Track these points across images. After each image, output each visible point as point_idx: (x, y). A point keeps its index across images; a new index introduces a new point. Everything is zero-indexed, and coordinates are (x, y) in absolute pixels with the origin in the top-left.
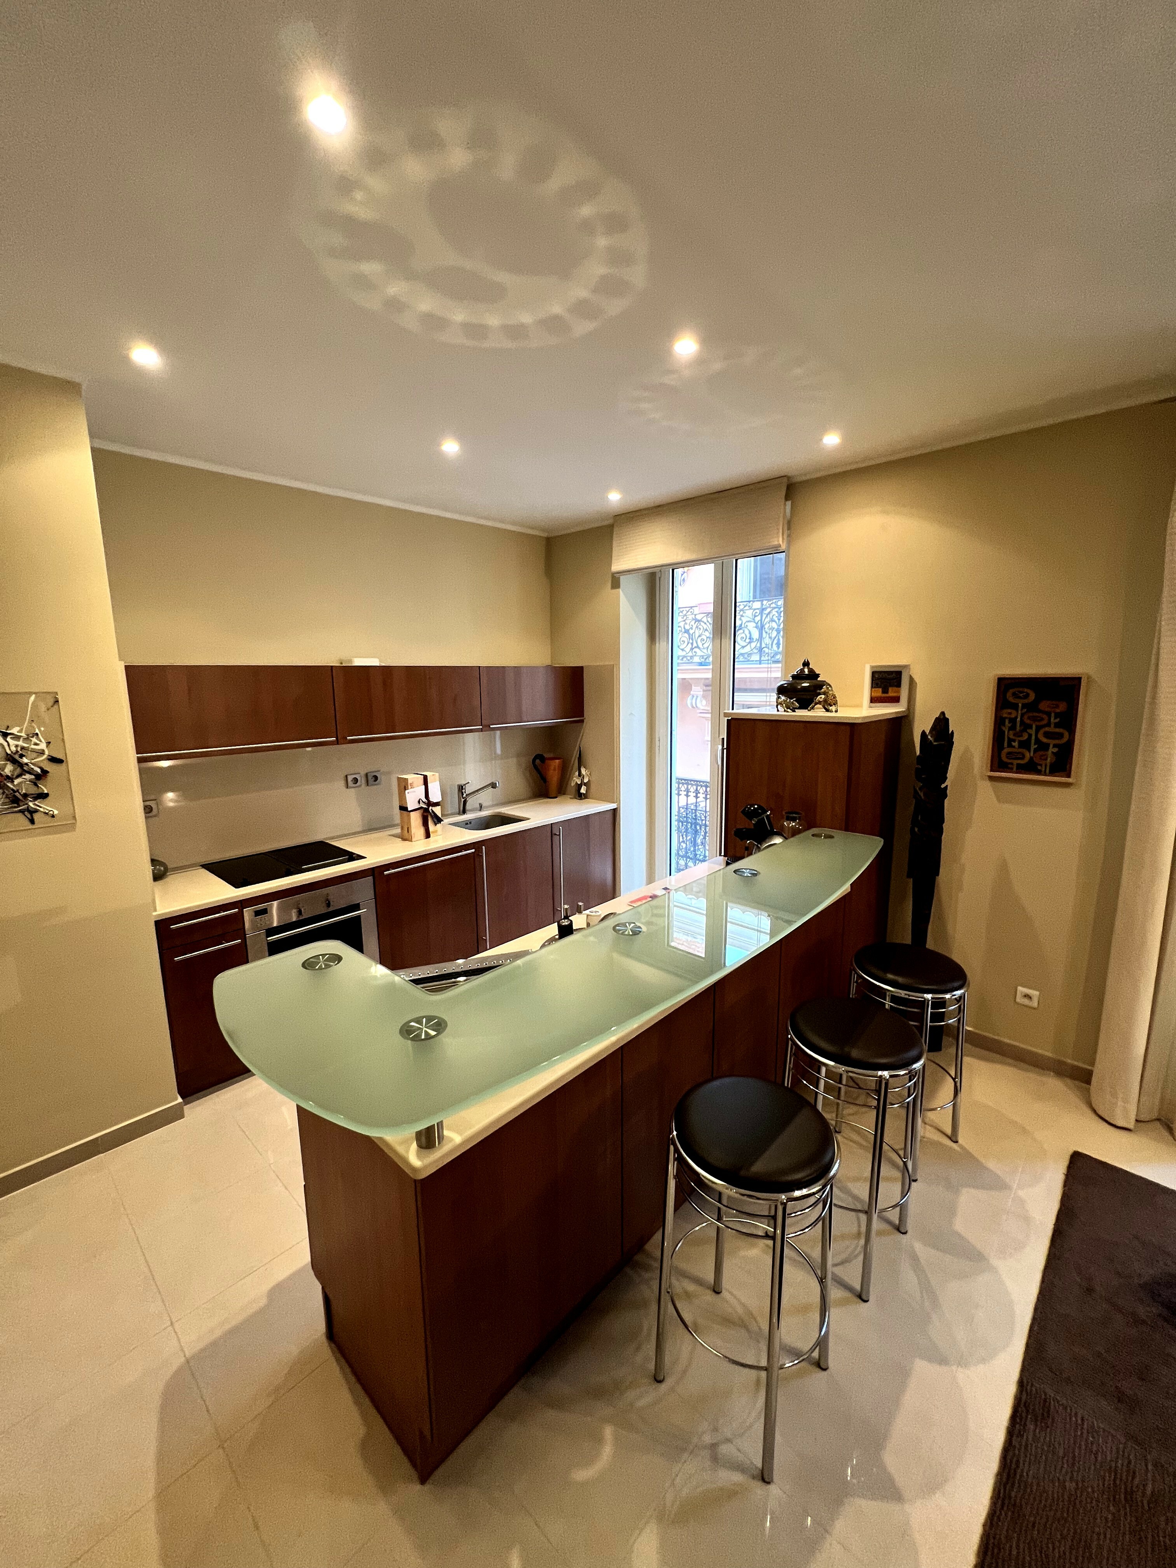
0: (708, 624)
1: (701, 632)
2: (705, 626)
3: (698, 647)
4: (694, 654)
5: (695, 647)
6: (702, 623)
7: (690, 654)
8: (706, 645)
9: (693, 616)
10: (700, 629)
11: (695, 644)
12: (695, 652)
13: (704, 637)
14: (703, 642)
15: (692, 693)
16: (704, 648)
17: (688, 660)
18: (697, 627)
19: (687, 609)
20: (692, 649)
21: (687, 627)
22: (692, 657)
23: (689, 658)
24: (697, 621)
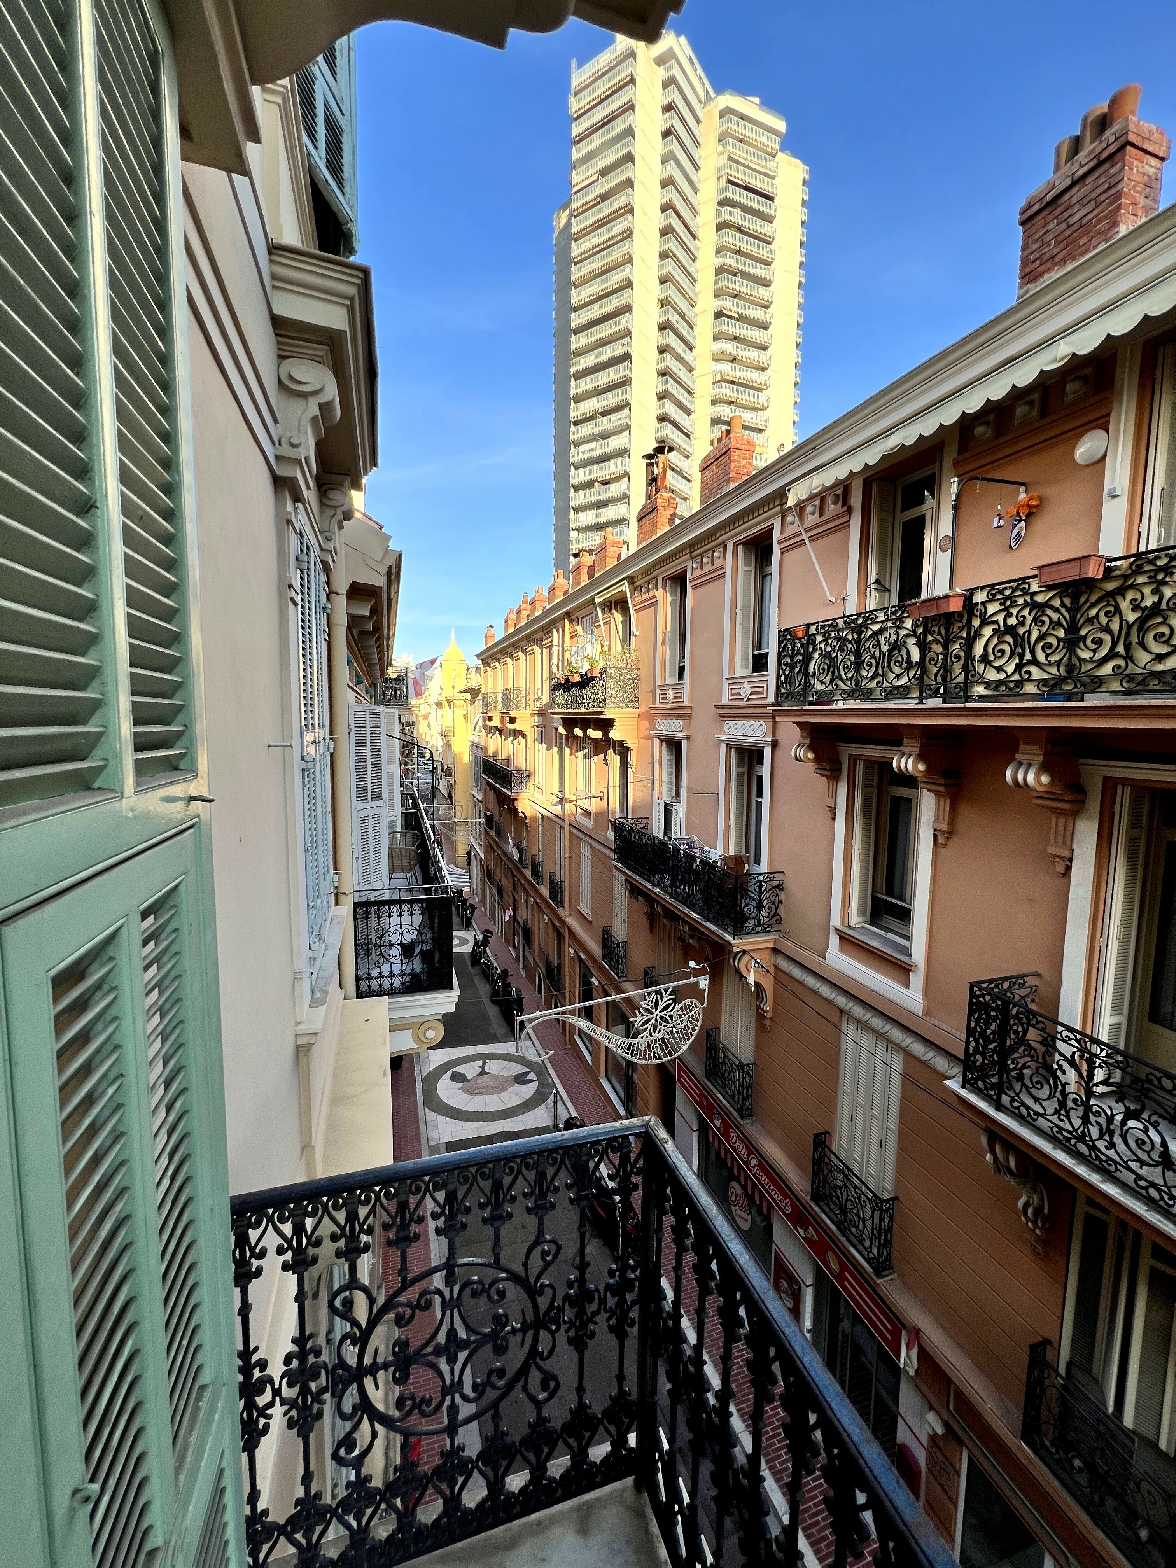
0: (1063, 610)
1: (1044, 629)
2: (1055, 616)
3: (1035, 662)
4: (1026, 676)
5: (1029, 662)
6: (1049, 612)
7: (1016, 677)
8: (1055, 658)
9: (1028, 598)
10: (1043, 622)
11: (1028, 656)
12: (1026, 672)
13: (1053, 641)
14: (1049, 651)
15: (1018, 756)
16: (1050, 664)
17: (1011, 689)
18: (1035, 620)
19: (1014, 585)
20: (1019, 668)
21: (1012, 621)
22: (1020, 684)
23: (1012, 685)
24: (1034, 606)
